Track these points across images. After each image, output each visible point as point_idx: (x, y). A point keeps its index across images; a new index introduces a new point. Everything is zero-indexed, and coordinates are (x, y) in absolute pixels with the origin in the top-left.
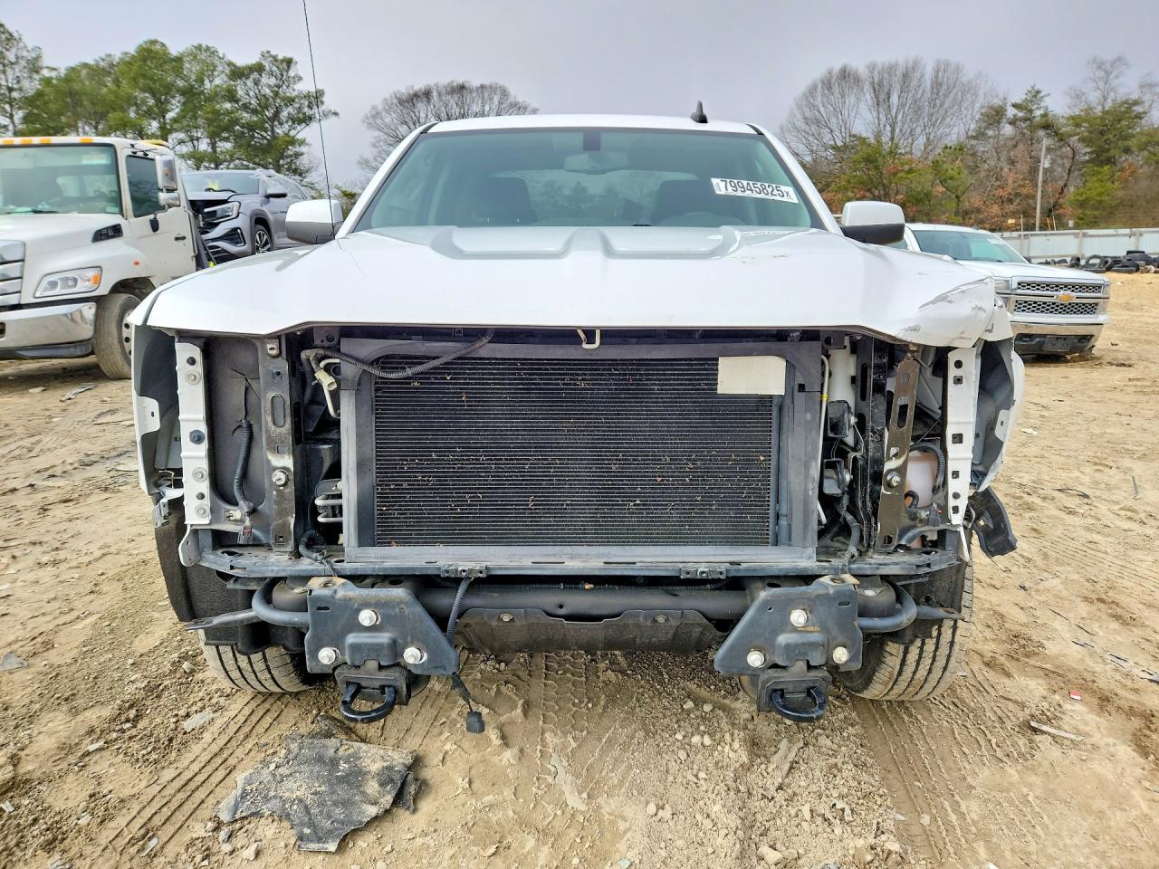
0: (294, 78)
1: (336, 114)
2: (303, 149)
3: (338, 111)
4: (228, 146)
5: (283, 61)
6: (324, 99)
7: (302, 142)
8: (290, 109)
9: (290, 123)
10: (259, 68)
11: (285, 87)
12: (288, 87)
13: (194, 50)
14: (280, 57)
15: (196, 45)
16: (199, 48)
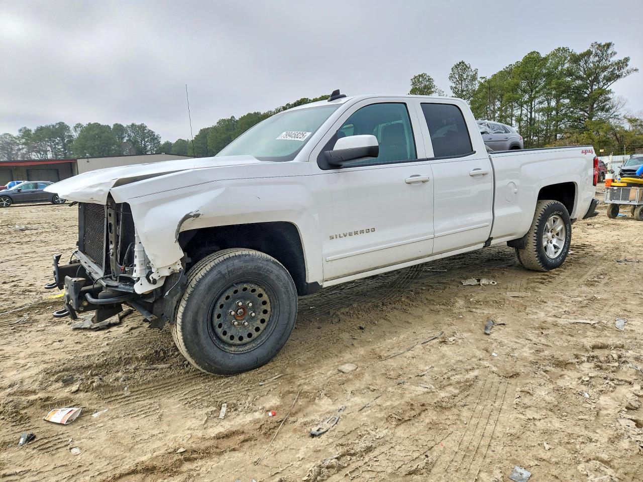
0: (611, 54)
1: (636, 70)
2: (610, 96)
3: (638, 68)
4: (567, 101)
5: (604, 46)
6: (628, 63)
7: (609, 92)
8: (605, 73)
9: (605, 81)
10: (589, 53)
11: (604, 61)
12: (606, 60)
13: (555, 52)
14: (603, 44)
15: (557, 48)
16: (559, 49)
